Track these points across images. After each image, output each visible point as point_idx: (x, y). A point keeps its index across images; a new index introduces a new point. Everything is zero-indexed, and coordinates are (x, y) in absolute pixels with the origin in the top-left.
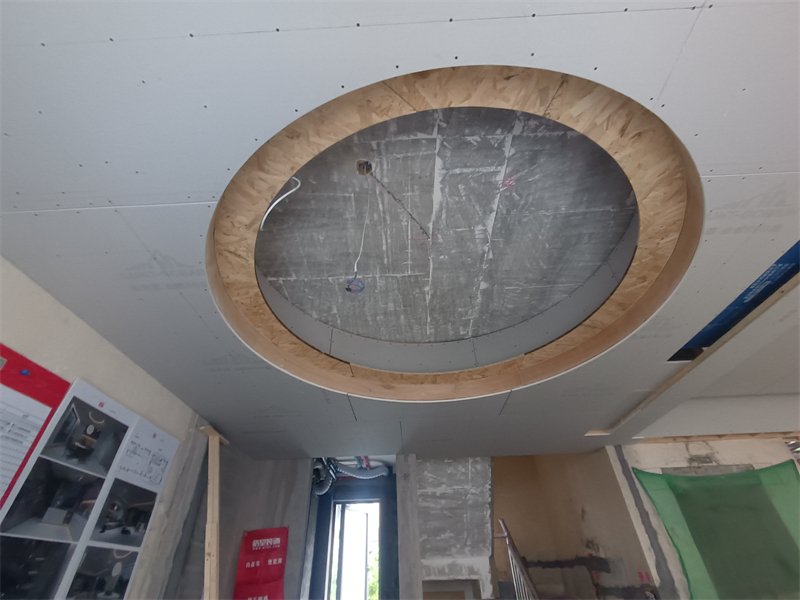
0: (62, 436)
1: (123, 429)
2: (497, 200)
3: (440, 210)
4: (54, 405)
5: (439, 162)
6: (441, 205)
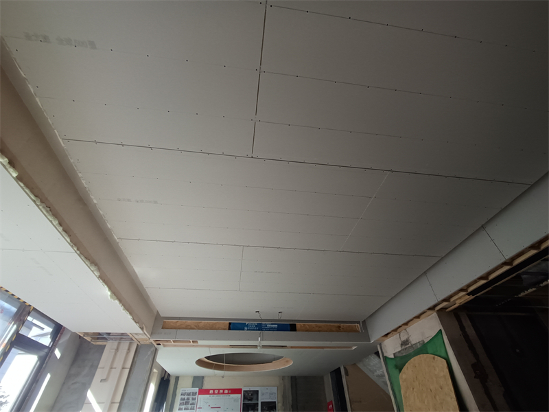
0: (245, 398)
1: (258, 391)
4: (241, 393)
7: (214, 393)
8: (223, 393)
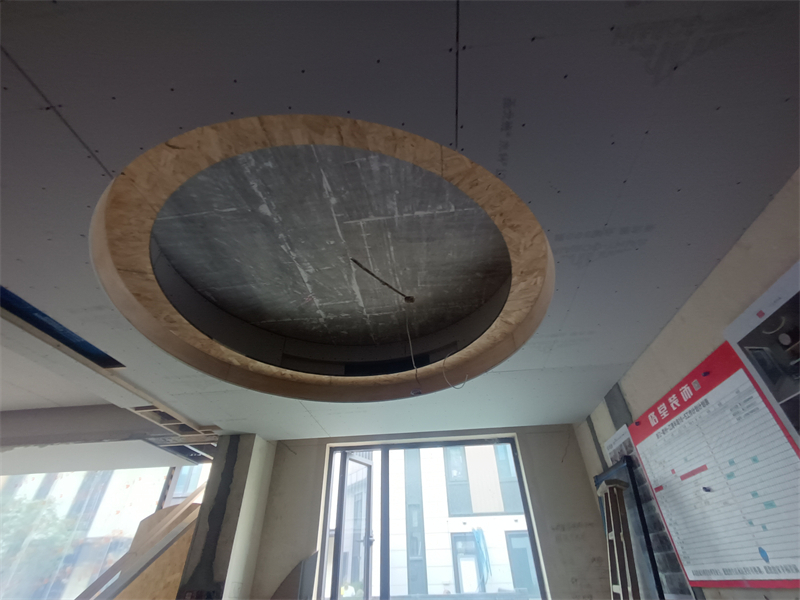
2: (310, 289)
3: (350, 280)
4: (739, 364)
5: (361, 304)
6: (351, 284)
7: (662, 422)
8: (684, 405)
